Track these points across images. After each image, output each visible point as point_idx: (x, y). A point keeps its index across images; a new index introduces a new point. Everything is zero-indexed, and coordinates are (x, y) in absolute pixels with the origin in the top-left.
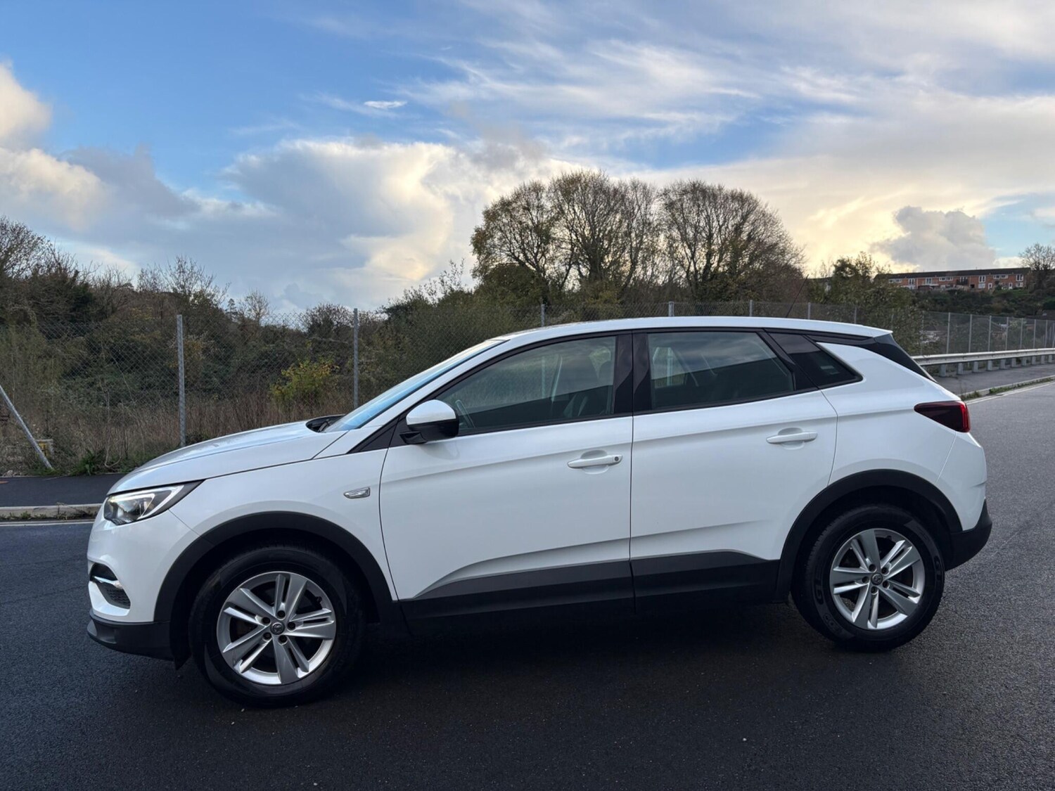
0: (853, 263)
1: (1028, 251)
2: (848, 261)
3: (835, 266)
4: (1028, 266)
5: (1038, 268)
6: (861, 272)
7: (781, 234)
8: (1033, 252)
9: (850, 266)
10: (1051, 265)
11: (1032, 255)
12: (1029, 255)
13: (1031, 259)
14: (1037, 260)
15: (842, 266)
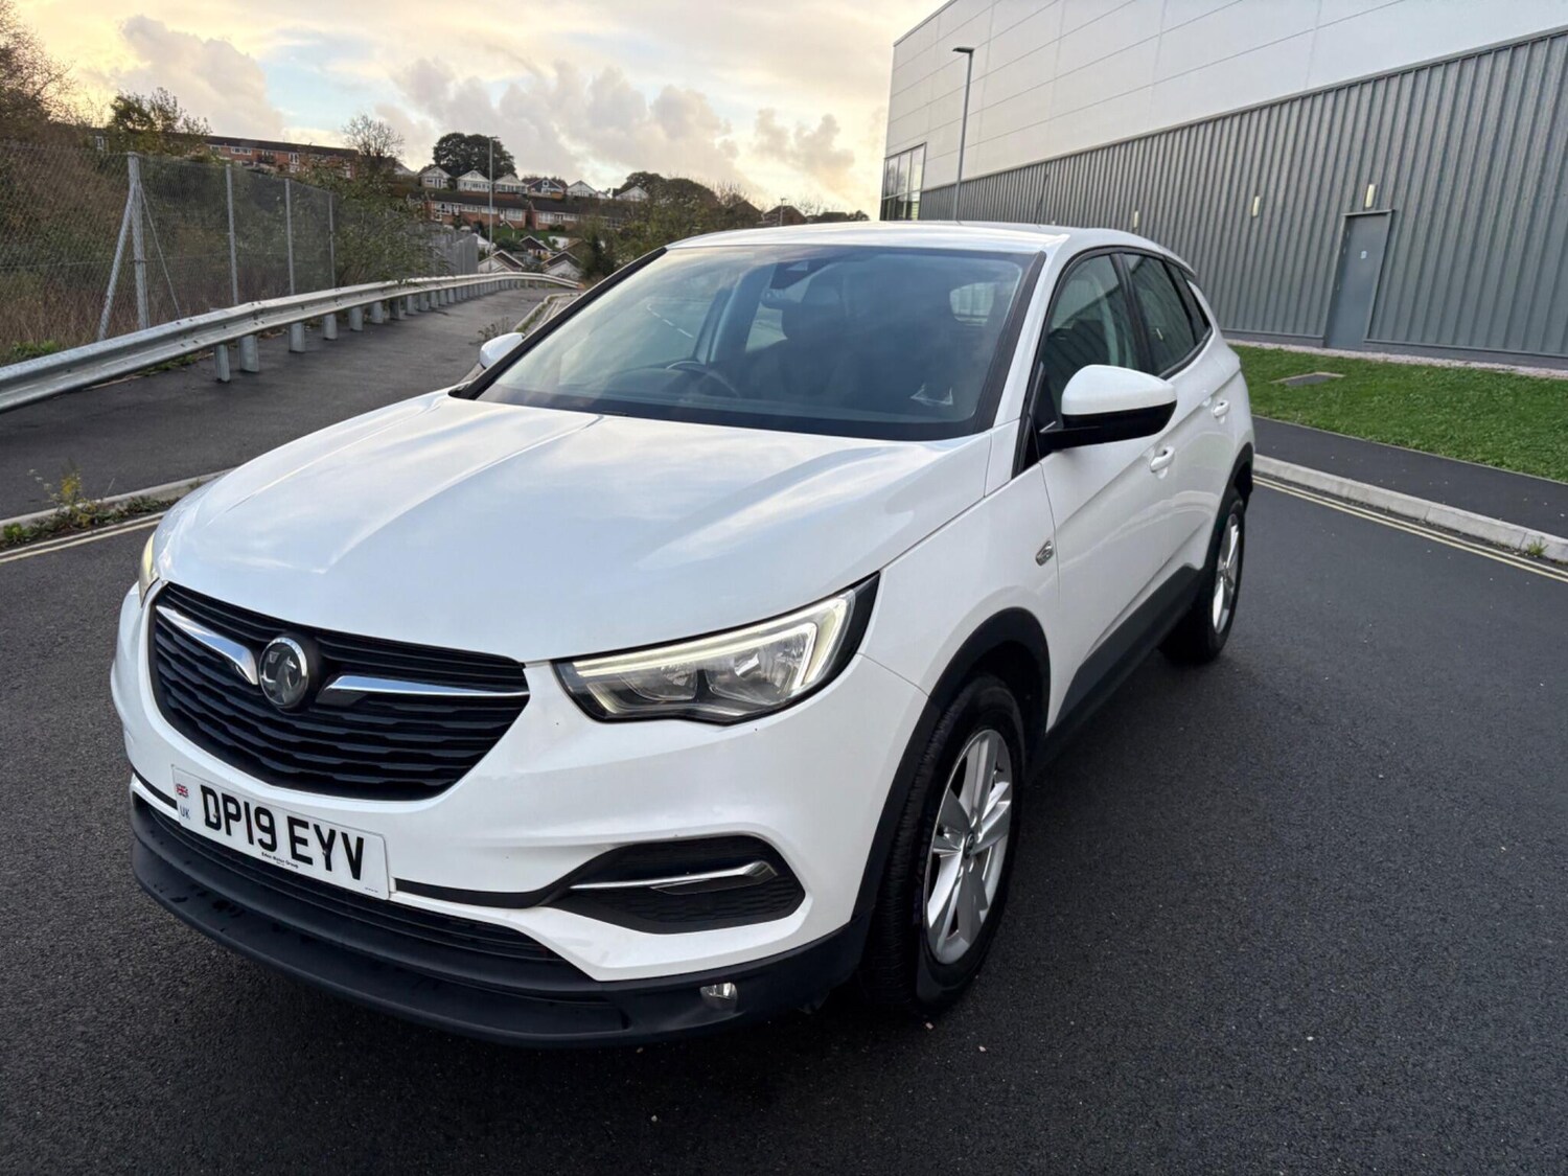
0: (146, 107)
1: (354, 125)
2: (137, 100)
3: (113, 107)
4: (356, 148)
5: (368, 152)
6: (159, 125)
7: (18, 31)
8: (360, 127)
9: (140, 111)
10: (385, 150)
11: (359, 132)
12: (356, 131)
13: (359, 138)
14: (366, 139)
15: (127, 110)
